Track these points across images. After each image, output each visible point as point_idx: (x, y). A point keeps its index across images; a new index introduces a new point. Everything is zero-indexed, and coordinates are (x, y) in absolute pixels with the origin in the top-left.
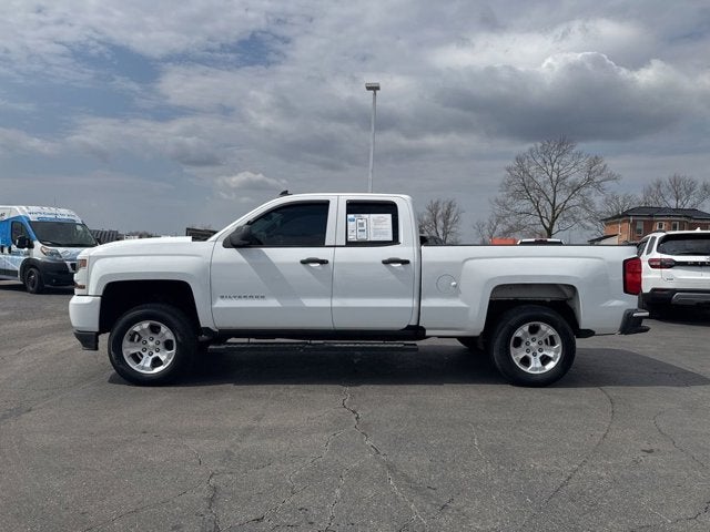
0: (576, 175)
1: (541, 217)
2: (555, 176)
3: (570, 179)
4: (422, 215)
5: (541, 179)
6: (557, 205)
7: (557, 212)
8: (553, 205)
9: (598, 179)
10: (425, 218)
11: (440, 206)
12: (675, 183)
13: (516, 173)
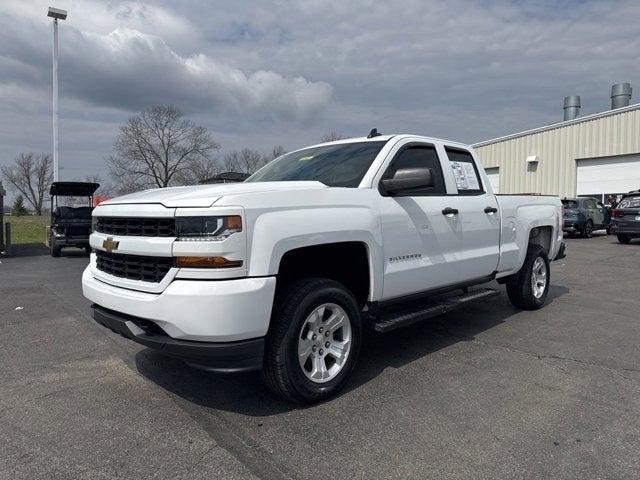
0: (183, 142)
1: (156, 177)
2: (166, 141)
3: (178, 144)
4: (11, 169)
5: (155, 141)
6: (169, 166)
7: (170, 173)
8: (166, 167)
9: (203, 146)
10: (15, 173)
11: (34, 160)
12: (246, 154)
13: (131, 133)
